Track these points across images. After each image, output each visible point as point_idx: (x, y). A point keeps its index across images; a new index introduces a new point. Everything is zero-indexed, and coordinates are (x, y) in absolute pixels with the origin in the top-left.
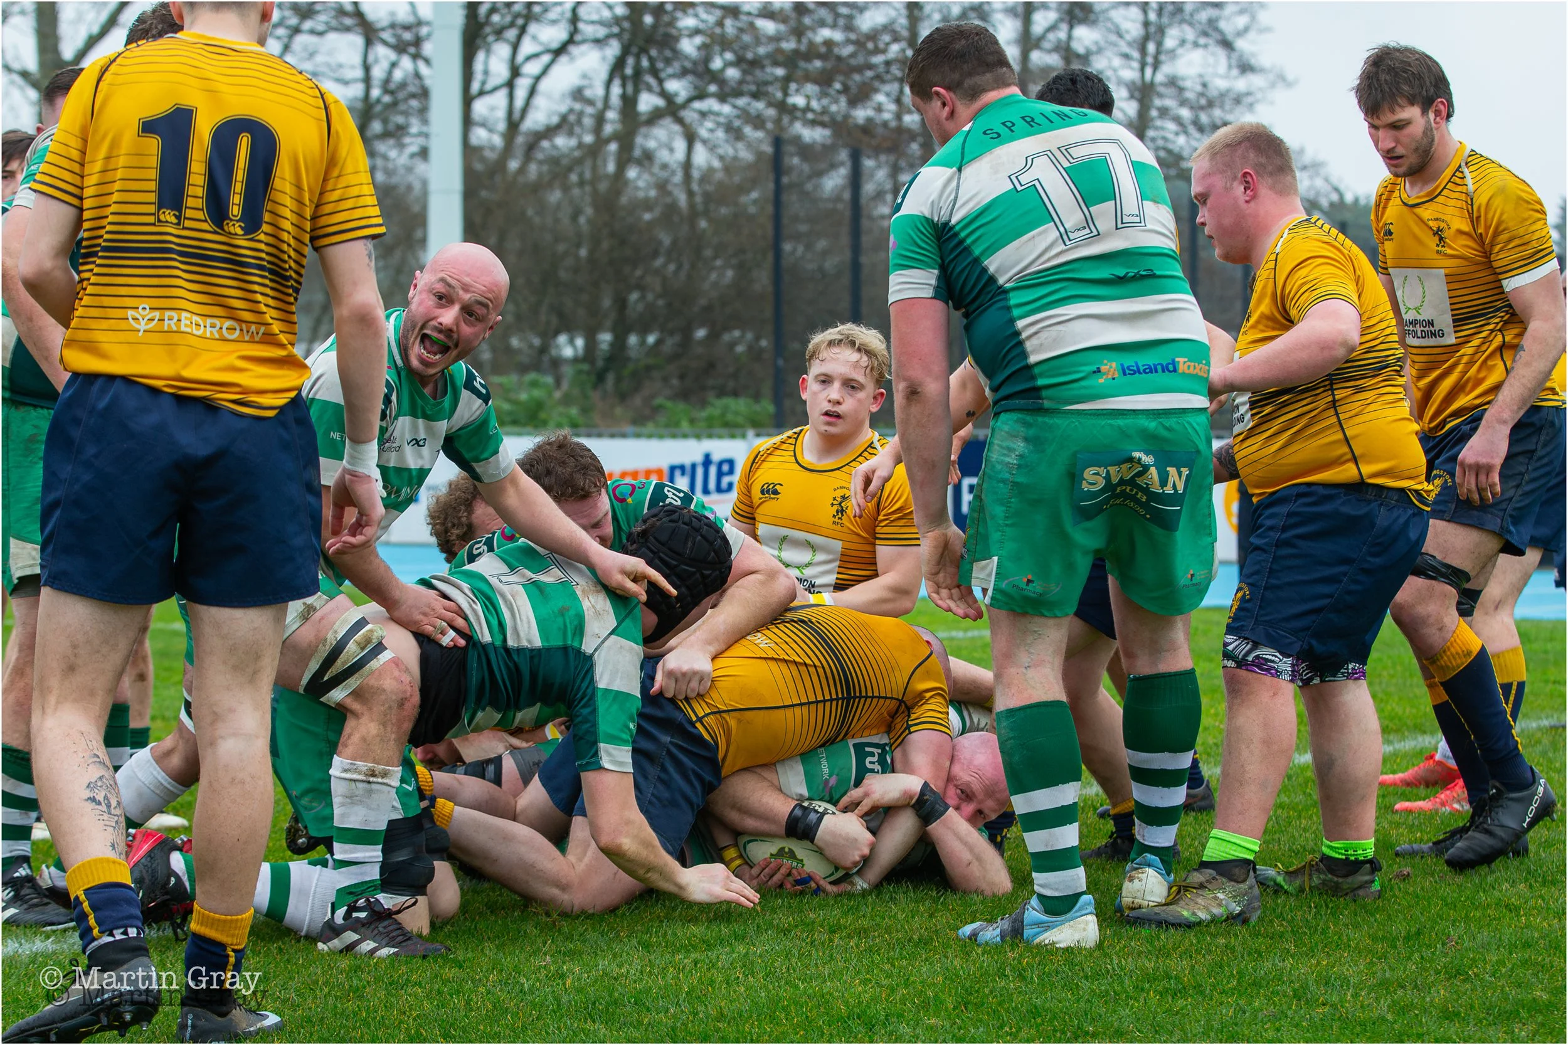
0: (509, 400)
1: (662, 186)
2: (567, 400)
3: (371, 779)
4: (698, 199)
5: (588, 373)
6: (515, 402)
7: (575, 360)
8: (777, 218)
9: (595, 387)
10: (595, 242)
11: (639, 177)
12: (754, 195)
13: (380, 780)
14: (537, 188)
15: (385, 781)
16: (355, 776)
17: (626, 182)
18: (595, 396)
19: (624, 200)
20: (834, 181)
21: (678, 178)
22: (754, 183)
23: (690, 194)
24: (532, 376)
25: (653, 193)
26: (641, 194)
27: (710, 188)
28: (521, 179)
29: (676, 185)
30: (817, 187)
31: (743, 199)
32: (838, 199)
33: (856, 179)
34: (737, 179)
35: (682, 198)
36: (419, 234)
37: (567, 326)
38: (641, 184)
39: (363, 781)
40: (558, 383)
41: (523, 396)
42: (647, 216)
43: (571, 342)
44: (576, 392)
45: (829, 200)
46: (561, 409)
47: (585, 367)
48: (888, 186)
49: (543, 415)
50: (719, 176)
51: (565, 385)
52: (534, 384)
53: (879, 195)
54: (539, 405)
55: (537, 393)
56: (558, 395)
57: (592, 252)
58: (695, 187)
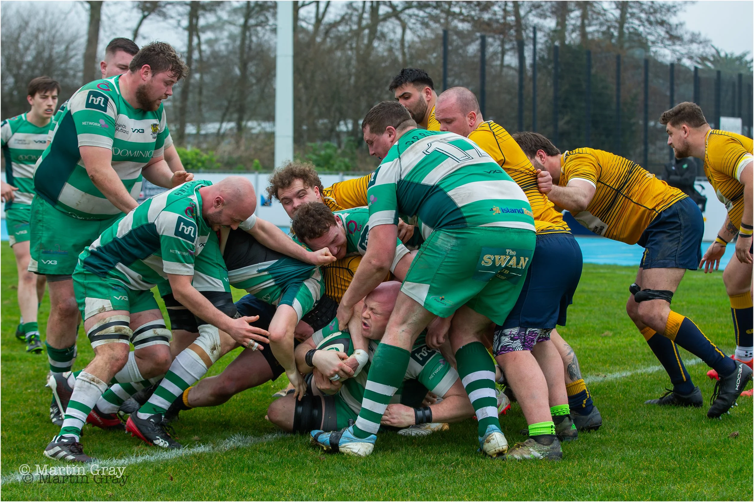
0: (314, 154)
1: (390, 50)
2: (344, 154)
3: (92, 382)
4: (408, 56)
5: (354, 141)
6: (319, 156)
7: (348, 133)
8: (445, 64)
9: (357, 148)
10: (358, 77)
11: (379, 45)
12: (435, 55)
13: (95, 384)
14: (331, 51)
15: (97, 385)
16: (85, 379)
17: (373, 48)
18: (357, 152)
19: (371, 58)
20: (473, 48)
21: (398, 46)
22: (434, 50)
23: (404, 54)
24: (327, 143)
25: (386, 54)
26: (380, 54)
27: (413, 51)
28: (322, 47)
29: (397, 50)
30: (465, 51)
31: (429, 56)
32: (475, 56)
33: (483, 46)
34: (426, 47)
35: (400, 58)
36: (272, 73)
37: (344, 117)
38: (380, 49)
39: (88, 382)
40: (339, 146)
41: (323, 153)
42: (383, 65)
43: (346, 124)
44: (348, 150)
45: (470, 57)
46: (341, 159)
47: (352, 138)
48: (500, 49)
49: (332, 162)
50: (418, 45)
51: (343, 146)
52: (328, 147)
53: (495, 53)
54: (330, 157)
55: (329, 151)
56: (339, 151)
57: (356, 82)
58: (406, 50)
